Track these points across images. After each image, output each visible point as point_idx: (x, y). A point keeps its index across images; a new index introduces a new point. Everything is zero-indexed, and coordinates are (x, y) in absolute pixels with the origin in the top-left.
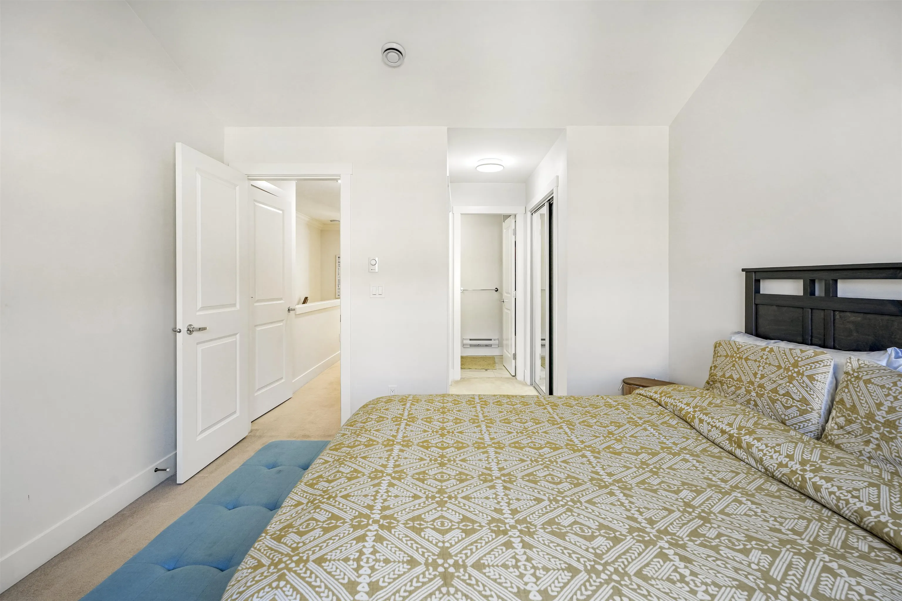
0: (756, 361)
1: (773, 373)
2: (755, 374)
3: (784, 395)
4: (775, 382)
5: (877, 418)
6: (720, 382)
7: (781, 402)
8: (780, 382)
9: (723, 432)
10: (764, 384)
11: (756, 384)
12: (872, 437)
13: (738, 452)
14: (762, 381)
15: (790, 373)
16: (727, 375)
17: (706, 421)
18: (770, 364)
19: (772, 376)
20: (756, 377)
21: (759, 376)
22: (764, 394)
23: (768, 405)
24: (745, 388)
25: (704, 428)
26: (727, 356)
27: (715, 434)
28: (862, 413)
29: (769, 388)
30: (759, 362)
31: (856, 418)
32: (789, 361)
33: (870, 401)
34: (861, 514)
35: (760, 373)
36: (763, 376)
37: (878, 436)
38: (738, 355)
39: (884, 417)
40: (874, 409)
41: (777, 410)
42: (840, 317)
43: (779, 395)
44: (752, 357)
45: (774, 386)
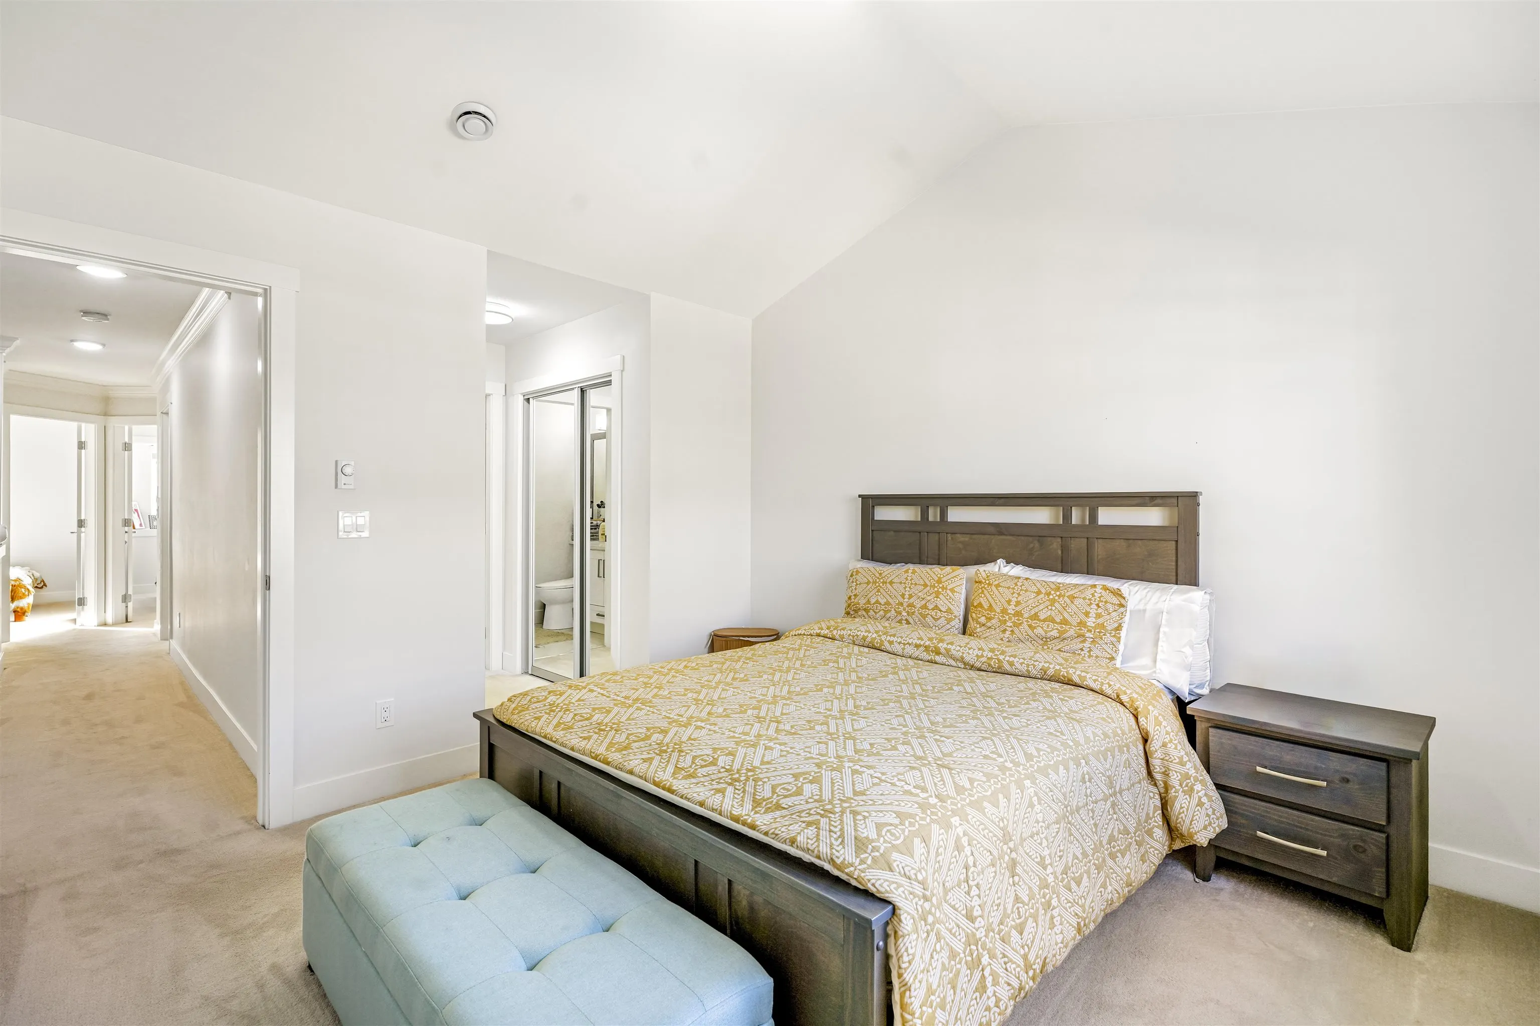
0: (901, 583)
1: (920, 592)
2: (903, 596)
3: (933, 609)
4: (923, 599)
5: (1009, 611)
6: (865, 610)
7: (931, 616)
8: (929, 598)
9: (917, 646)
10: (913, 603)
11: (905, 605)
12: (1007, 626)
13: (938, 659)
14: (911, 601)
15: (936, 589)
16: (873, 601)
17: (896, 641)
18: (916, 584)
19: (920, 594)
20: (904, 598)
21: (907, 596)
22: (914, 612)
23: (919, 621)
24: (895, 610)
25: (897, 648)
26: (868, 583)
27: (909, 650)
28: (998, 610)
29: (918, 606)
30: (905, 583)
31: (995, 615)
32: (933, 579)
33: (1003, 600)
34: (1044, 670)
35: (907, 593)
36: (911, 596)
37: (1011, 624)
38: (882, 580)
39: (1013, 610)
40: (1006, 605)
41: (928, 624)
42: (952, 538)
43: (929, 610)
44: (896, 580)
45: (923, 602)
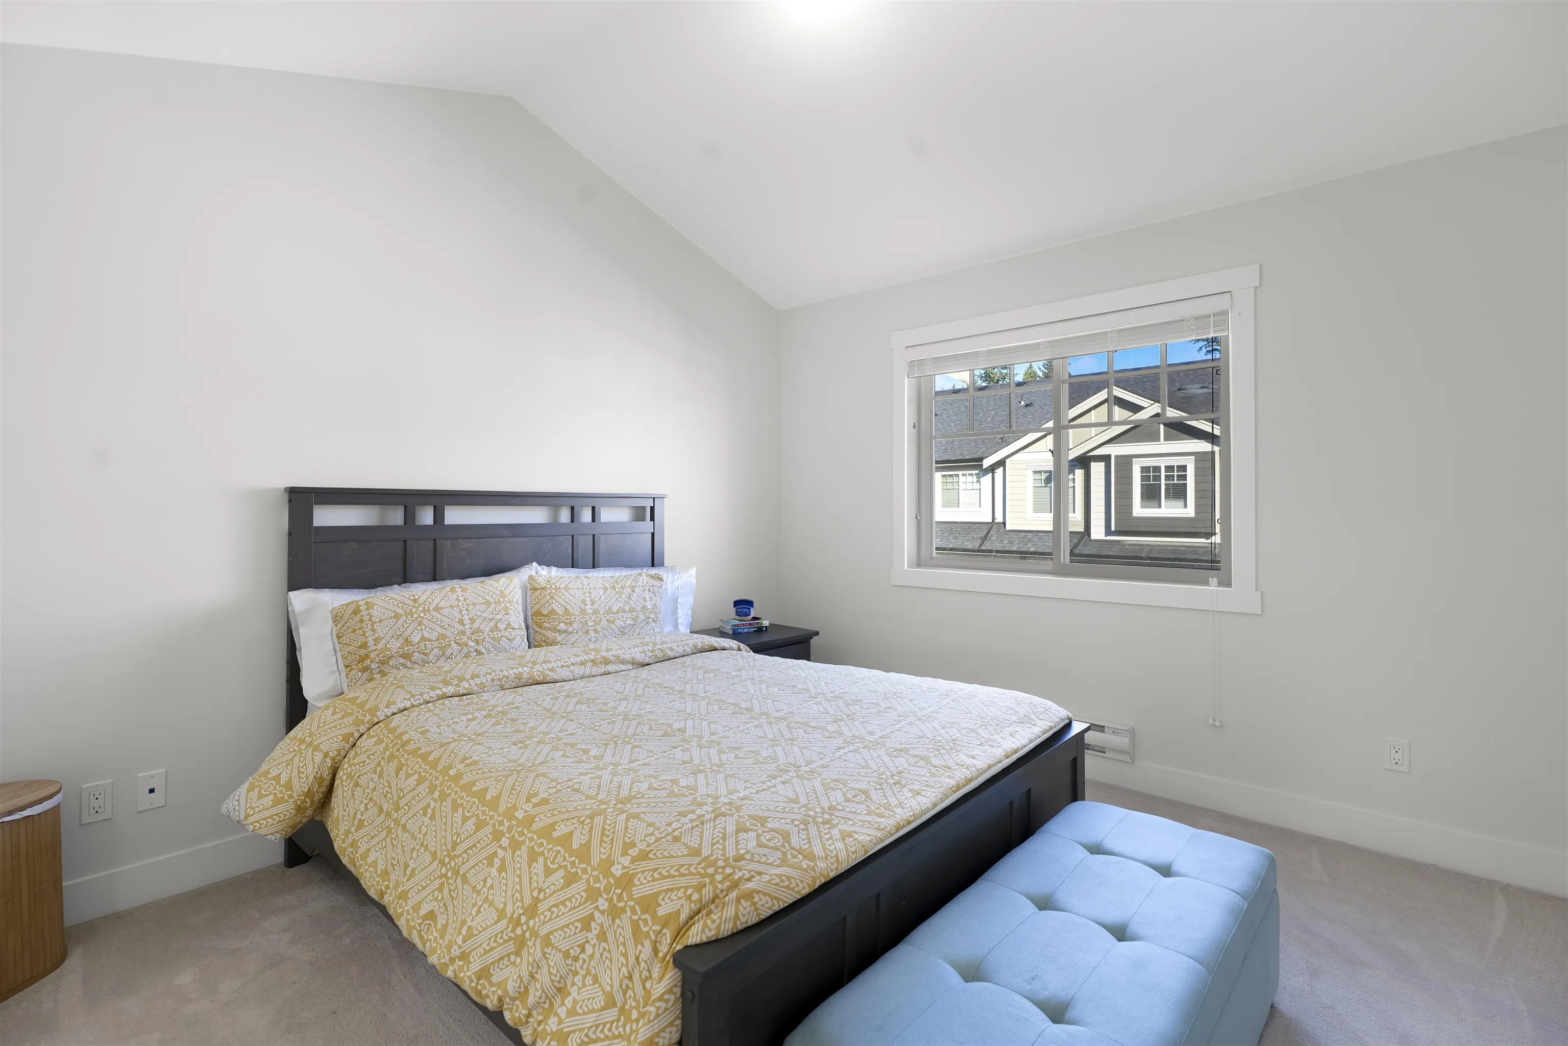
0: (452, 607)
1: (483, 612)
2: (461, 622)
3: (505, 629)
4: (491, 620)
5: (588, 611)
6: (403, 656)
7: (506, 637)
8: (499, 617)
10: (479, 627)
11: (468, 633)
12: (590, 626)
14: (476, 625)
15: (503, 605)
16: (416, 639)
18: (474, 604)
19: (484, 615)
20: (464, 625)
21: (467, 621)
22: (485, 638)
23: (493, 647)
24: (455, 643)
26: (397, 616)
28: (577, 613)
29: (487, 629)
30: (468, 605)
31: (575, 618)
32: (495, 594)
33: (578, 603)
35: (466, 618)
36: (472, 621)
37: (592, 623)
38: (421, 609)
39: (591, 609)
40: (583, 606)
41: (505, 648)
42: (452, 545)
43: (500, 631)
44: (442, 604)
45: (492, 624)
